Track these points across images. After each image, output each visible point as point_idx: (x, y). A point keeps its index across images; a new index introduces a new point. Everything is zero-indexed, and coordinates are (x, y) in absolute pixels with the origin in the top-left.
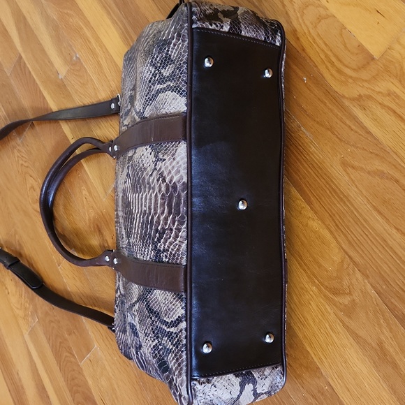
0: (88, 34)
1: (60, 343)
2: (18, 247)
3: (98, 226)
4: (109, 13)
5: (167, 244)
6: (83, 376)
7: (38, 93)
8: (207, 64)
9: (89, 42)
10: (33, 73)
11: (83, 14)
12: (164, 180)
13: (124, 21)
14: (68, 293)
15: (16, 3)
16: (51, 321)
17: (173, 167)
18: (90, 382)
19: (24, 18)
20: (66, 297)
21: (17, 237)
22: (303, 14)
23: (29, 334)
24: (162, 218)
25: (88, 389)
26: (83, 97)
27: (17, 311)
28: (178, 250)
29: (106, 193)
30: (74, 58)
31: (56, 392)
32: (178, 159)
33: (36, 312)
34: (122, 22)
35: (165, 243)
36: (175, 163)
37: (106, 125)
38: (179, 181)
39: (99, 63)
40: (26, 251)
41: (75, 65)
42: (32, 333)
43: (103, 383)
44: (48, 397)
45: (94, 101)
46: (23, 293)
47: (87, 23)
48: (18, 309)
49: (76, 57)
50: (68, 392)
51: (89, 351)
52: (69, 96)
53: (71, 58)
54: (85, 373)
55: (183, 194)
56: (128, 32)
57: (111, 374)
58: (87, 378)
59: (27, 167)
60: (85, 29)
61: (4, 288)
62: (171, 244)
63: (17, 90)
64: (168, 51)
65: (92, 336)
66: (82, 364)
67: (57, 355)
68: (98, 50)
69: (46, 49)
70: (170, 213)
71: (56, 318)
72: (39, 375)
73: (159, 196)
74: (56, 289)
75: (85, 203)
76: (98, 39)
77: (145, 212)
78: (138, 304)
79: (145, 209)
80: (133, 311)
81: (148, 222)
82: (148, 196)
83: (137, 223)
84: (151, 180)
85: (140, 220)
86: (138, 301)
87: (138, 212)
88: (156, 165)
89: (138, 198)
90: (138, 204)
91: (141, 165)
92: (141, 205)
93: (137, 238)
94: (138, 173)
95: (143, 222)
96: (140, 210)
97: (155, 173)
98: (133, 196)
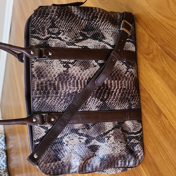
12: (134, 76)
24: (133, 91)
62: (137, 101)
70: (136, 89)
73: (132, 82)
77: (125, 89)
78: (113, 131)
79: (125, 87)
80: (108, 135)
81: (126, 93)
82: (126, 82)
83: (117, 94)
84: (126, 75)
85: (120, 92)
86: (113, 129)
87: (118, 88)
88: (128, 69)
89: (118, 82)
90: (118, 85)
91: (118, 68)
92: (121, 86)
93: (116, 100)
94: (117, 72)
95: (123, 93)
96: (120, 88)
97: (128, 73)
98: (111, 81)
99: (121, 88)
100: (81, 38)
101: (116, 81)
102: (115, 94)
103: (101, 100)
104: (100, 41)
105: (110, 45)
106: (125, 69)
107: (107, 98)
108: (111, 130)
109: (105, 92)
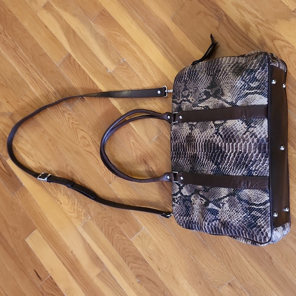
0: (134, 48)
1: (112, 229)
2: (70, 175)
3: (144, 160)
4: (152, 39)
5: (258, 167)
6: (133, 246)
7: (88, 79)
8: (274, 82)
9: (135, 53)
10: (83, 67)
11: (129, 36)
12: (256, 137)
13: (165, 45)
14: (119, 199)
15: (65, 21)
16: (103, 218)
17: (262, 131)
18: (139, 249)
19: (74, 32)
20: (117, 202)
21: (69, 168)
22: (289, 57)
23: (83, 227)
24: (254, 155)
25: (138, 253)
26: (129, 84)
27: (70, 214)
28: (265, 169)
29: (150, 141)
30: (122, 61)
31: (109, 259)
32: (264, 127)
33: (89, 213)
34: (163, 45)
35: (256, 167)
36: (262, 129)
37: (150, 102)
38: (265, 137)
39: (143, 66)
40: (78, 176)
41: (122, 65)
42: (86, 226)
43: (150, 248)
44: (102, 263)
45: (140, 88)
46: (76, 202)
47: (133, 42)
48: (70, 212)
49: (123, 61)
50: (120, 257)
51: (138, 231)
52: (117, 83)
53: (119, 61)
54: (135, 244)
55: (267, 143)
56: (167, 51)
57: (157, 242)
58: (137, 247)
59: (78, 124)
60: (131, 45)
61: (56, 200)
62: (260, 167)
63: (67, 76)
64: (255, 75)
65: (141, 222)
66: (132, 240)
67: (109, 236)
68: (142, 58)
69: (95, 53)
70: (259, 153)
71: (108, 215)
72: (92, 251)
73: (253, 144)
74: (108, 198)
75: (132, 147)
76: (142, 52)
77: (241, 152)
78: (228, 198)
79: (240, 150)
80: (222, 201)
81: (243, 157)
82: (243, 145)
83: (231, 158)
84: (244, 136)
85: (234, 156)
86: (227, 196)
87: (232, 152)
88: (248, 129)
89: (232, 145)
90: (233, 148)
91: (235, 129)
92: (236, 149)
93: (230, 165)
94: (232, 133)
95: (239, 157)
96: (234, 151)
97: (247, 133)
98: (225, 144)
99: (236, 152)
100: (205, 97)
101: (231, 144)
102: (229, 158)
103: (215, 164)
104: (219, 98)
105: (227, 103)
106: (244, 129)
107: (221, 162)
108: (225, 197)
109: (219, 155)
